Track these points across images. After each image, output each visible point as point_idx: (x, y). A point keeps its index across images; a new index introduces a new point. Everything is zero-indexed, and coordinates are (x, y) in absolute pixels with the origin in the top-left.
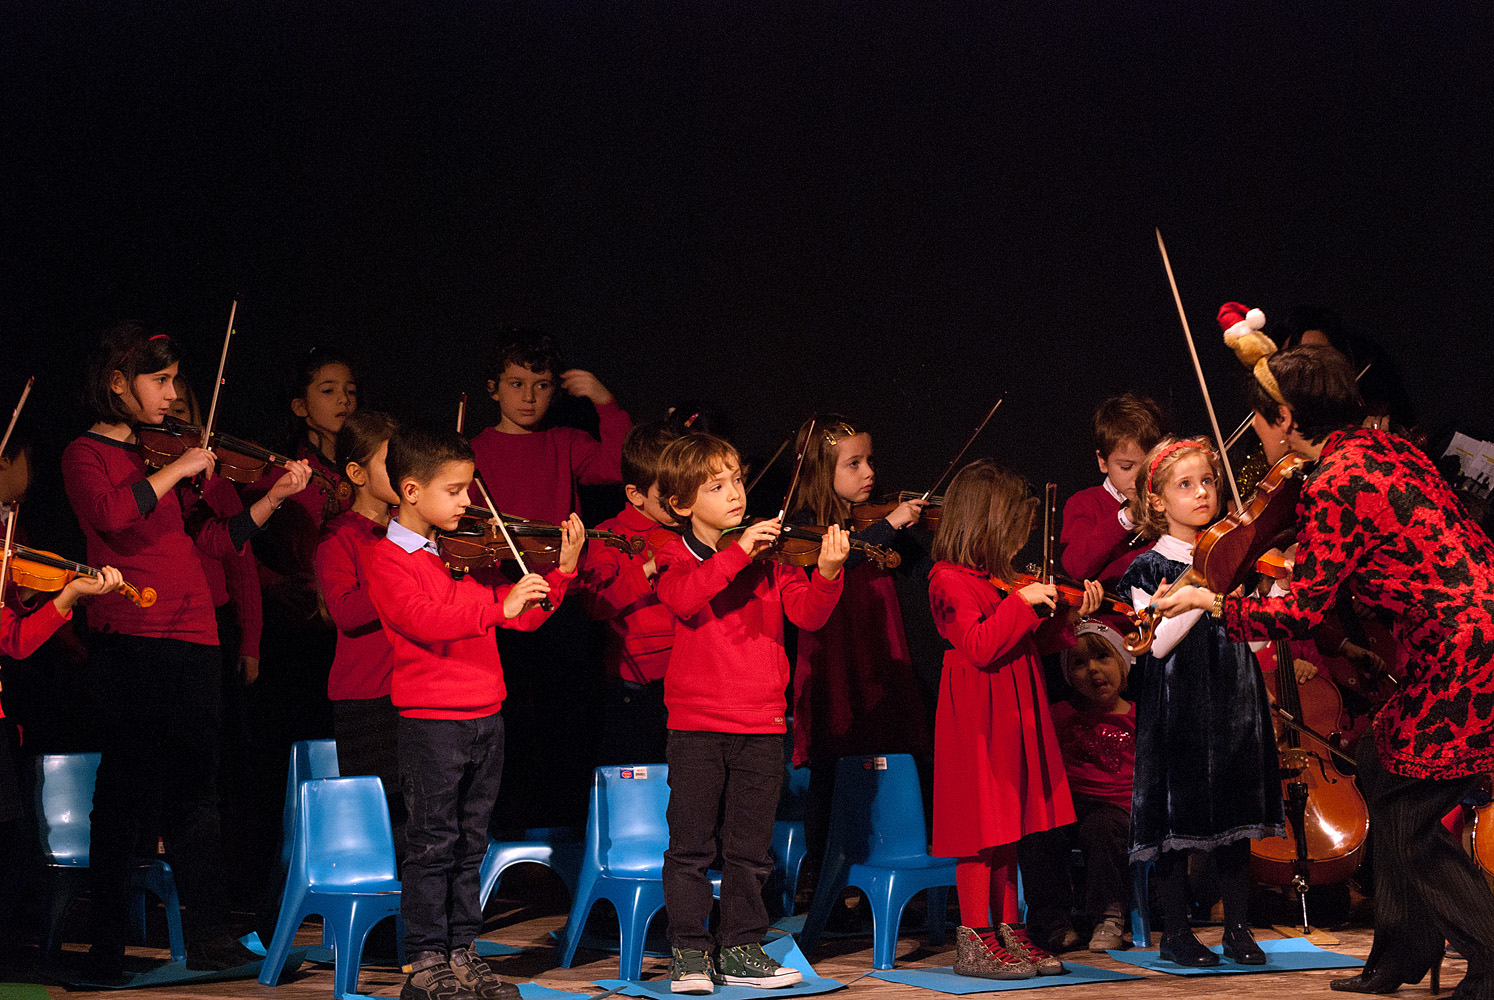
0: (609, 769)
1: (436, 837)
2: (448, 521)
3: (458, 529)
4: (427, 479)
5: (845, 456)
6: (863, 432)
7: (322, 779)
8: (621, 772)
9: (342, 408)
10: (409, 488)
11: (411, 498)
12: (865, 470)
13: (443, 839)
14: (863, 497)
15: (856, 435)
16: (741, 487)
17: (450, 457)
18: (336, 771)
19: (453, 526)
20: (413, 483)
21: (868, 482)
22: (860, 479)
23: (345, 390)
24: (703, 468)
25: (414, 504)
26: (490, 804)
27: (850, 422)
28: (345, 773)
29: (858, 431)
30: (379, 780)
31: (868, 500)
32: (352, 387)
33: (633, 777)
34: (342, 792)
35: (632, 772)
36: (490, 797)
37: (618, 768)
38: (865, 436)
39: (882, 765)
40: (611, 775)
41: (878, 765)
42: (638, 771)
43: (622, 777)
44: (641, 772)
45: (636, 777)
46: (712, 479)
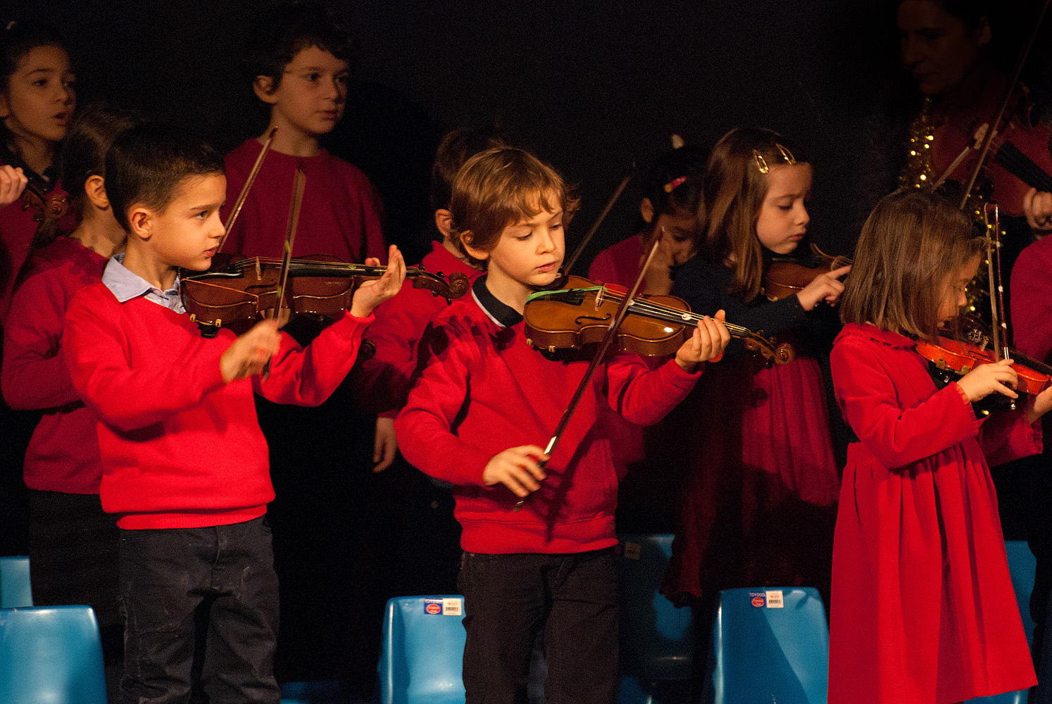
0: (409, 600)
1: (153, 688)
2: (195, 258)
3: (211, 269)
4: (161, 202)
5: (775, 193)
6: (804, 161)
7: (12, 609)
8: (426, 605)
9: (59, 108)
10: (138, 218)
11: (143, 232)
12: (799, 214)
13: (163, 691)
14: (789, 247)
15: (794, 165)
16: (559, 234)
17: (190, 171)
18: (28, 600)
19: (205, 264)
20: (143, 211)
21: (799, 230)
22: (791, 224)
23: (63, 81)
24: (513, 203)
25: (146, 239)
26: (271, 645)
27: (788, 144)
28: (41, 600)
29: (799, 159)
30: (90, 611)
31: (794, 253)
32: (71, 78)
33: (441, 612)
34: (40, 627)
35: (441, 605)
36: (269, 637)
37: (422, 600)
38: (805, 168)
39: (776, 601)
40: (411, 609)
41: (771, 602)
42: (449, 604)
43: (426, 612)
44: (454, 606)
45: (445, 613)
46: (523, 222)
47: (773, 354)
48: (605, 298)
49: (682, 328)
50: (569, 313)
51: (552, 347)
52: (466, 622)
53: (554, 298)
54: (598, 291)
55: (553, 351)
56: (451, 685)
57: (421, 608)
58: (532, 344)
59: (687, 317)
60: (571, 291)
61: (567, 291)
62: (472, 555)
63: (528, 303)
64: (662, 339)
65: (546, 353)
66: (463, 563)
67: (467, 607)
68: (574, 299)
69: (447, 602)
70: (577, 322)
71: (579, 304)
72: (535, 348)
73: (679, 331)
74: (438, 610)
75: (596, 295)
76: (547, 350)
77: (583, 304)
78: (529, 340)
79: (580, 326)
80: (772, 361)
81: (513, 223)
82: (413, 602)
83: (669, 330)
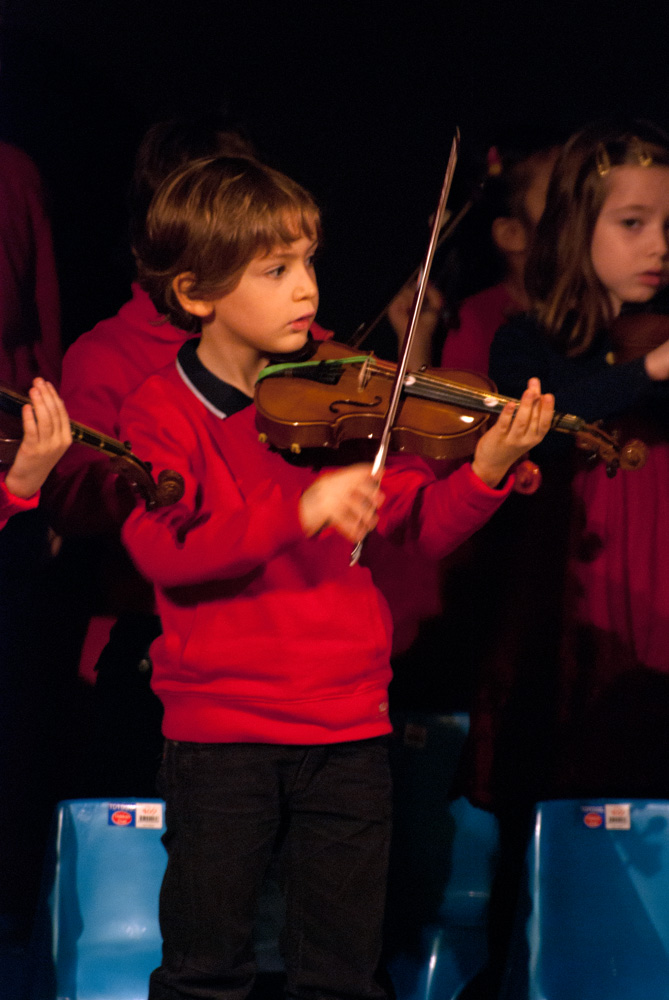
0: (87, 805)
21: (653, 264)
22: (641, 253)
33: (132, 822)
35: (133, 813)
37: (105, 805)
39: (620, 820)
40: (89, 818)
41: (613, 820)
42: (145, 811)
43: (111, 823)
44: (151, 814)
45: (139, 824)
46: (278, 251)
47: (616, 456)
48: (373, 374)
49: (484, 418)
50: (320, 396)
51: (296, 447)
52: (168, 839)
53: (298, 374)
54: (362, 363)
55: (298, 451)
56: (144, 929)
57: (104, 816)
58: (267, 441)
59: (492, 400)
60: (323, 363)
61: (315, 363)
62: (176, 744)
63: (261, 381)
64: (457, 433)
65: (288, 455)
66: (165, 755)
67: (169, 816)
68: (327, 375)
69: (140, 808)
70: (333, 411)
71: (335, 382)
72: (272, 448)
73: (481, 421)
74: (128, 820)
75: (359, 369)
76: (289, 449)
77: (339, 384)
78: (263, 437)
79: (335, 415)
80: (615, 466)
81: (263, 255)
82: (93, 808)
83: (468, 419)
